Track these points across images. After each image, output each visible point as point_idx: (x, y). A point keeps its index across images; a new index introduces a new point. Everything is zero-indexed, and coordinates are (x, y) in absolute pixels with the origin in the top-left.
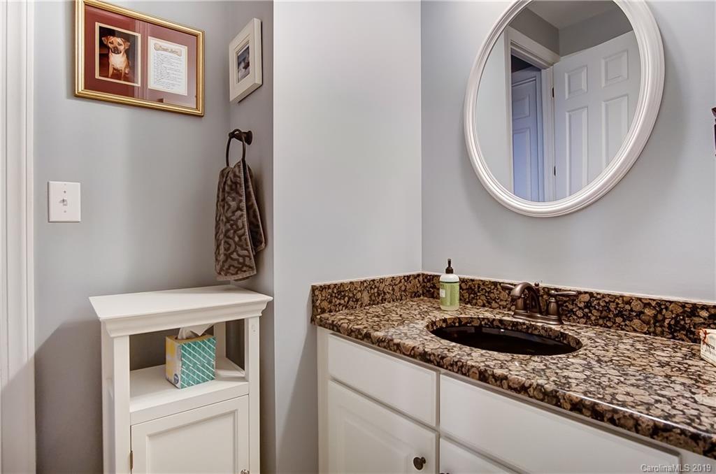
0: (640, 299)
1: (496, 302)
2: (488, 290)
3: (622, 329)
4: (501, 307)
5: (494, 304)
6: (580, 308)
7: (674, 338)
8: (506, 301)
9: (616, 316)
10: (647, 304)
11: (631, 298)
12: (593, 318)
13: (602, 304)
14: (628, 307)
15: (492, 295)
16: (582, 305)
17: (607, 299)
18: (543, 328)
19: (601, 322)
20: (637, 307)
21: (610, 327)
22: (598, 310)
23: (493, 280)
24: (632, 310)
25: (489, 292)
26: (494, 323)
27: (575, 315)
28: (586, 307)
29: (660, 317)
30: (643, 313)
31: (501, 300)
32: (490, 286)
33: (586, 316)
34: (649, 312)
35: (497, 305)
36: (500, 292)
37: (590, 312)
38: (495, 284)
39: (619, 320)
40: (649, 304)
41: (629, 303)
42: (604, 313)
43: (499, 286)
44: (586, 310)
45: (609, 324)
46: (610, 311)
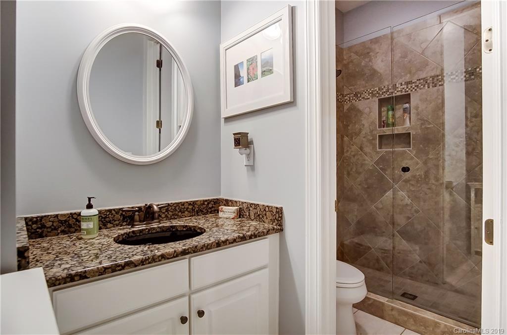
0: (187, 202)
1: (111, 223)
2: (104, 216)
3: (181, 218)
4: (115, 225)
5: (109, 225)
6: (164, 213)
7: (198, 215)
8: (119, 220)
9: (179, 212)
10: (189, 204)
11: (184, 203)
12: (169, 216)
13: (173, 208)
14: (183, 207)
15: (107, 219)
16: (164, 211)
17: (175, 205)
18: (158, 227)
19: (173, 217)
20: (186, 206)
21: (176, 219)
22: (172, 212)
23: (107, 208)
24: (185, 208)
25: (106, 217)
26: (130, 234)
27: (161, 217)
28: (166, 211)
29: (194, 208)
30: (188, 208)
31: (116, 221)
32: (105, 213)
33: (166, 216)
34: (190, 207)
35: (112, 225)
36: (114, 215)
37: (168, 214)
38: (110, 211)
39: (180, 214)
40: (190, 204)
41: (183, 205)
42: (174, 212)
43: (113, 212)
44: (166, 213)
45: (176, 217)
46: (176, 210)
